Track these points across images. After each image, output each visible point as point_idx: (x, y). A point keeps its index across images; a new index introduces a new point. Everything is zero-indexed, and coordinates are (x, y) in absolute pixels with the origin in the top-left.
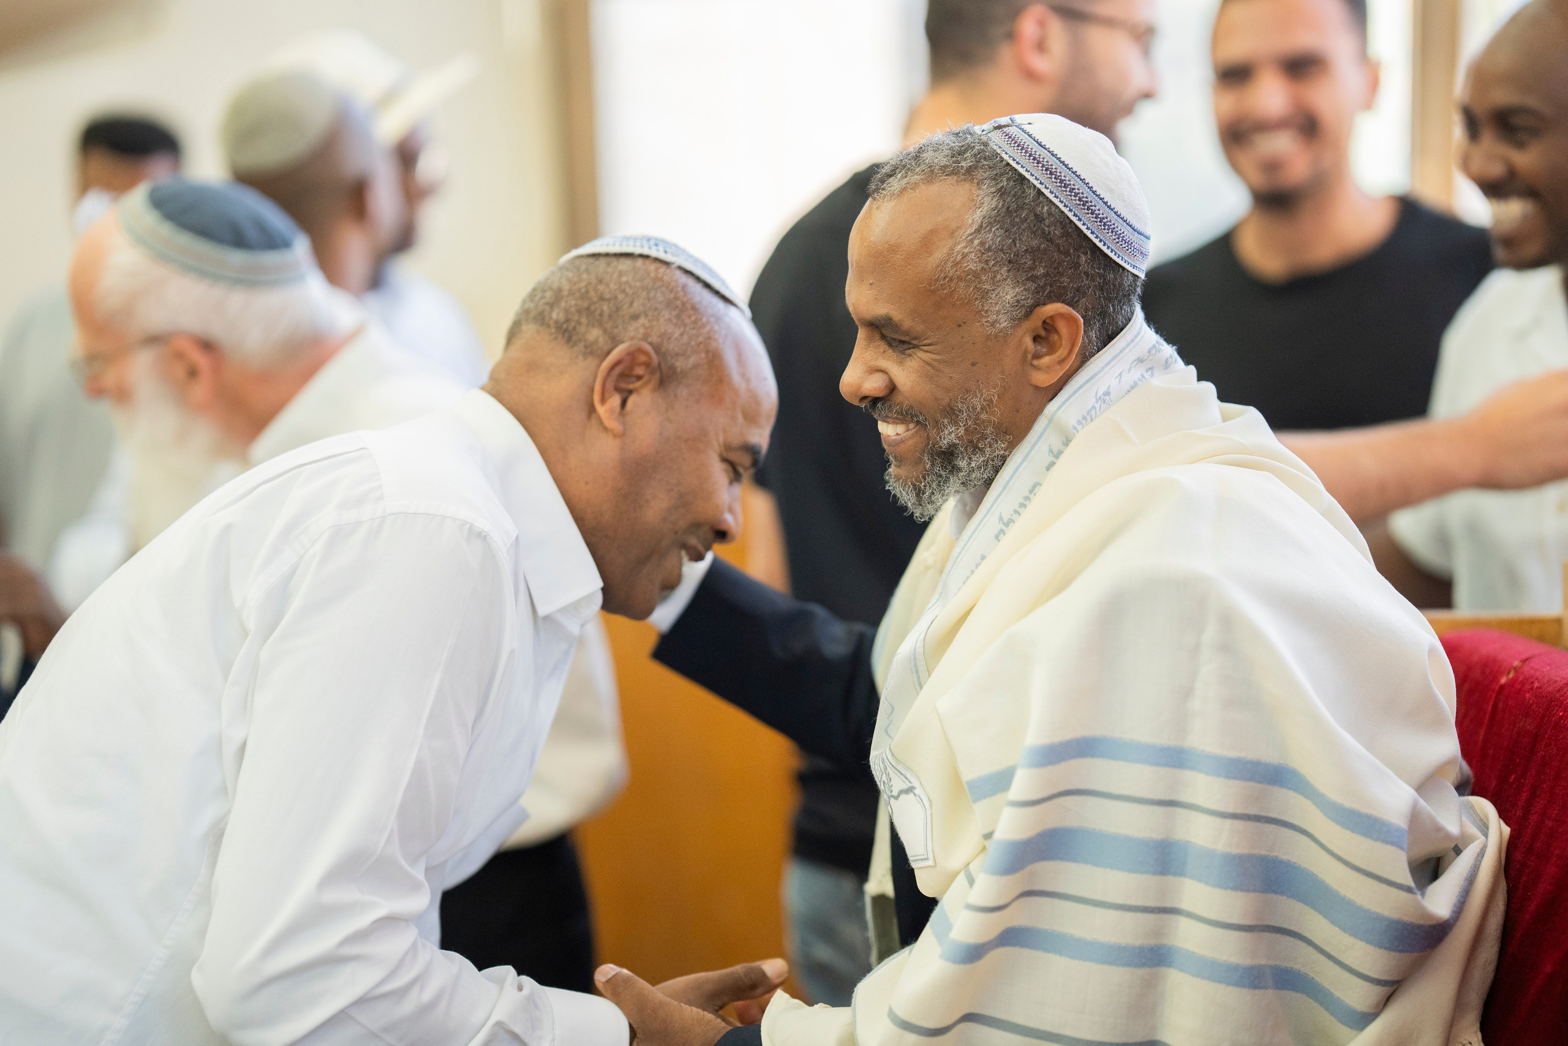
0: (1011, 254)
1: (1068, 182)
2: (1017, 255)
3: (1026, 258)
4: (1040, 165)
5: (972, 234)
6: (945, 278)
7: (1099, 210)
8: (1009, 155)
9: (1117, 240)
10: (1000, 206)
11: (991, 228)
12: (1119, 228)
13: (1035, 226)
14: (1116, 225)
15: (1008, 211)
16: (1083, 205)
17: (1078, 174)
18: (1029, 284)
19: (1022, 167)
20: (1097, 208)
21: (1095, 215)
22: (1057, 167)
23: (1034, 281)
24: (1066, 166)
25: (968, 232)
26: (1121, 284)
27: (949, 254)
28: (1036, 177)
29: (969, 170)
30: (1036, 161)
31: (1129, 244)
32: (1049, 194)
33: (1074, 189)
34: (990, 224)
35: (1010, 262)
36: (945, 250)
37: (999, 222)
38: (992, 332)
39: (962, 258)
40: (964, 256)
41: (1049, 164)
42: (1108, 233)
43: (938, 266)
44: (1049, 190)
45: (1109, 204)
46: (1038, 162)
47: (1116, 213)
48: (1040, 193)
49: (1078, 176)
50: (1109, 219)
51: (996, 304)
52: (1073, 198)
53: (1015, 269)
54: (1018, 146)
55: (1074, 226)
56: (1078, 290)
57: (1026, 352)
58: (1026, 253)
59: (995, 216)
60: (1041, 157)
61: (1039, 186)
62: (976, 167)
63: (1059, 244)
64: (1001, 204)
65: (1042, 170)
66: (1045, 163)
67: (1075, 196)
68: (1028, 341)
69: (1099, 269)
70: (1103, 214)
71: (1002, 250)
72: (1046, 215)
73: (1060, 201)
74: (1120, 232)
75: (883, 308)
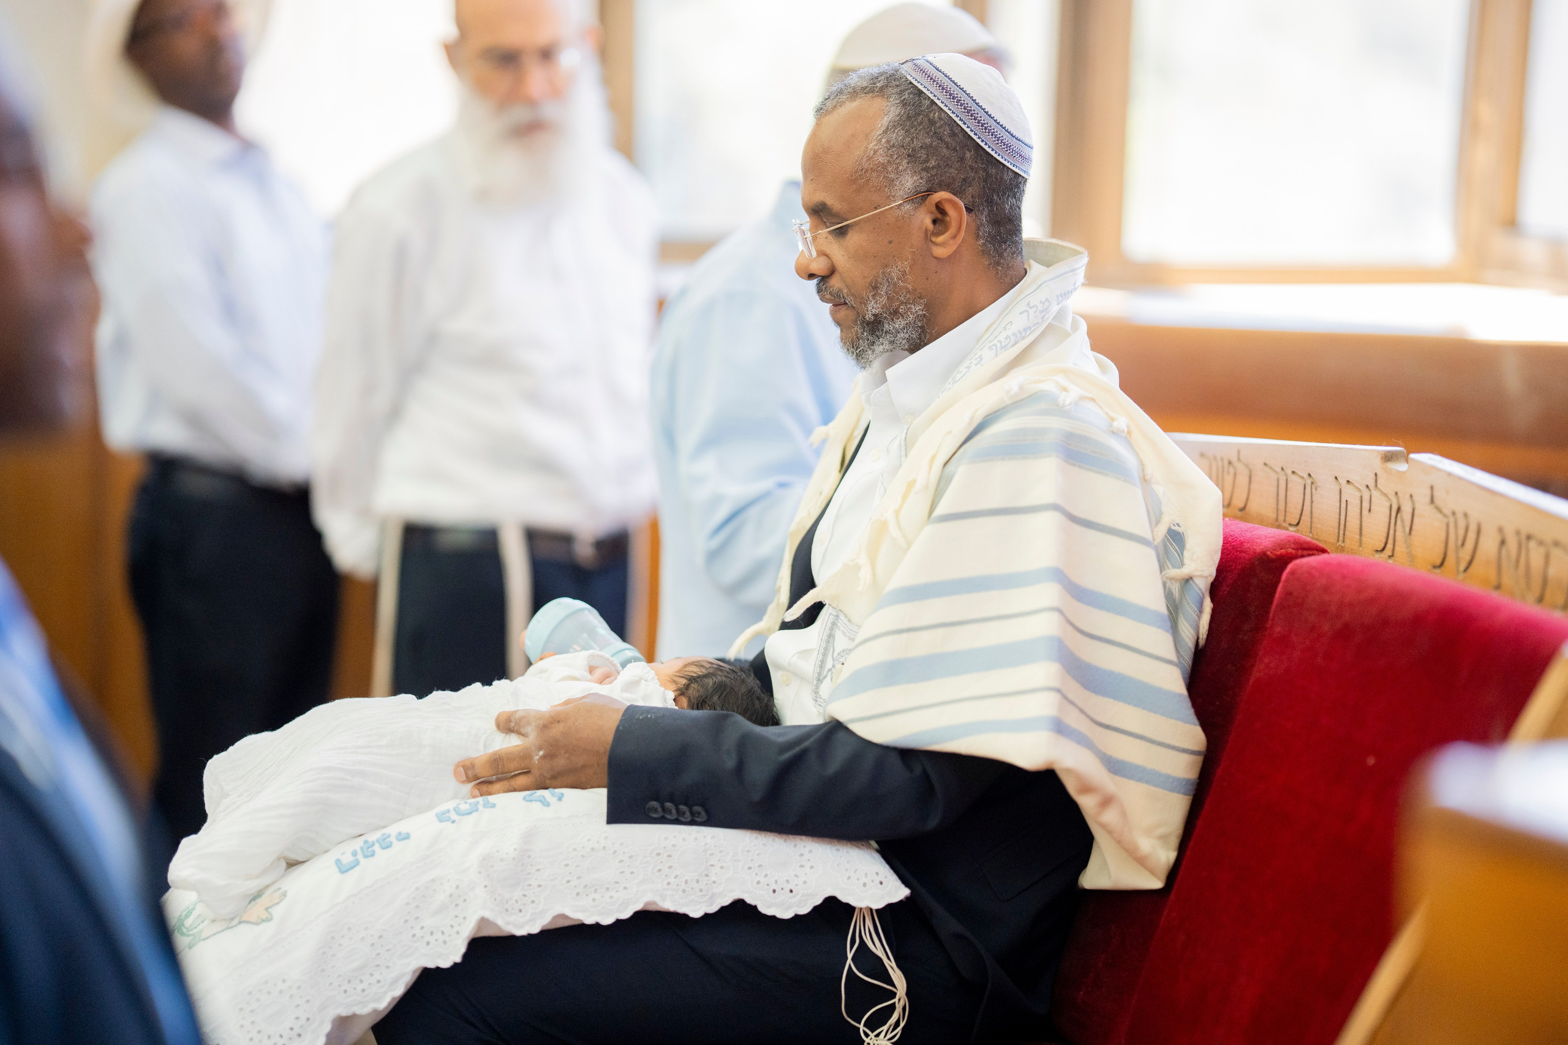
0: (909, 149)
1: (956, 96)
2: (914, 150)
3: (922, 153)
4: (935, 83)
5: (880, 135)
6: (862, 171)
7: (981, 117)
8: (913, 77)
9: (997, 142)
10: (902, 113)
11: (895, 130)
12: (998, 133)
13: (928, 128)
14: (995, 130)
15: (909, 118)
16: (968, 113)
17: (964, 90)
18: (924, 174)
19: (922, 84)
20: (979, 115)
21: (977, 121)
22: (948, 84)
23: (927, 171)
24: (955, 84)
25: (878, 133)
26: (1001, 178)
27: (865, 152)
28: (931, 92)
29: (882, 89)
30: (932, 80)
31: (1008, 146)
32: (941, 104)
33: (960, 100)
34: (895, 127)
35: (909, 156)
36: (862, 149)
37: (901, 125)
38: (899, 214)
39: (874, 154)
40: (875, 152)
41: (942, 82)
42: (989, 135)
43: (856, 162)
44: (941, 101)
45: (989, 113)
46: (934, 81)
47: (995, 121)
48: (933, 103)
49: (965, 92)
50: (989, 125)
51: (900, 189)
52: (959, 107)
53: (913, 161)
54: (921, 71)
55: (959, 128)
56: (964, 180)
57: (926, 230)
58: (921, 149)
59: (898, 121)
60: (937, 78)
61: (932, 98)
62: (887, 86)
63: (947, 142)
64: (903, 112)
65: (936, 86)
66: (939, 82)
67: (961, 106)
68: (928, 221)
69: (982, 164)
70: (984, 121)
71: (903, 146)
73: (949, 109)
74: (999, 136)
75: (821, 197)
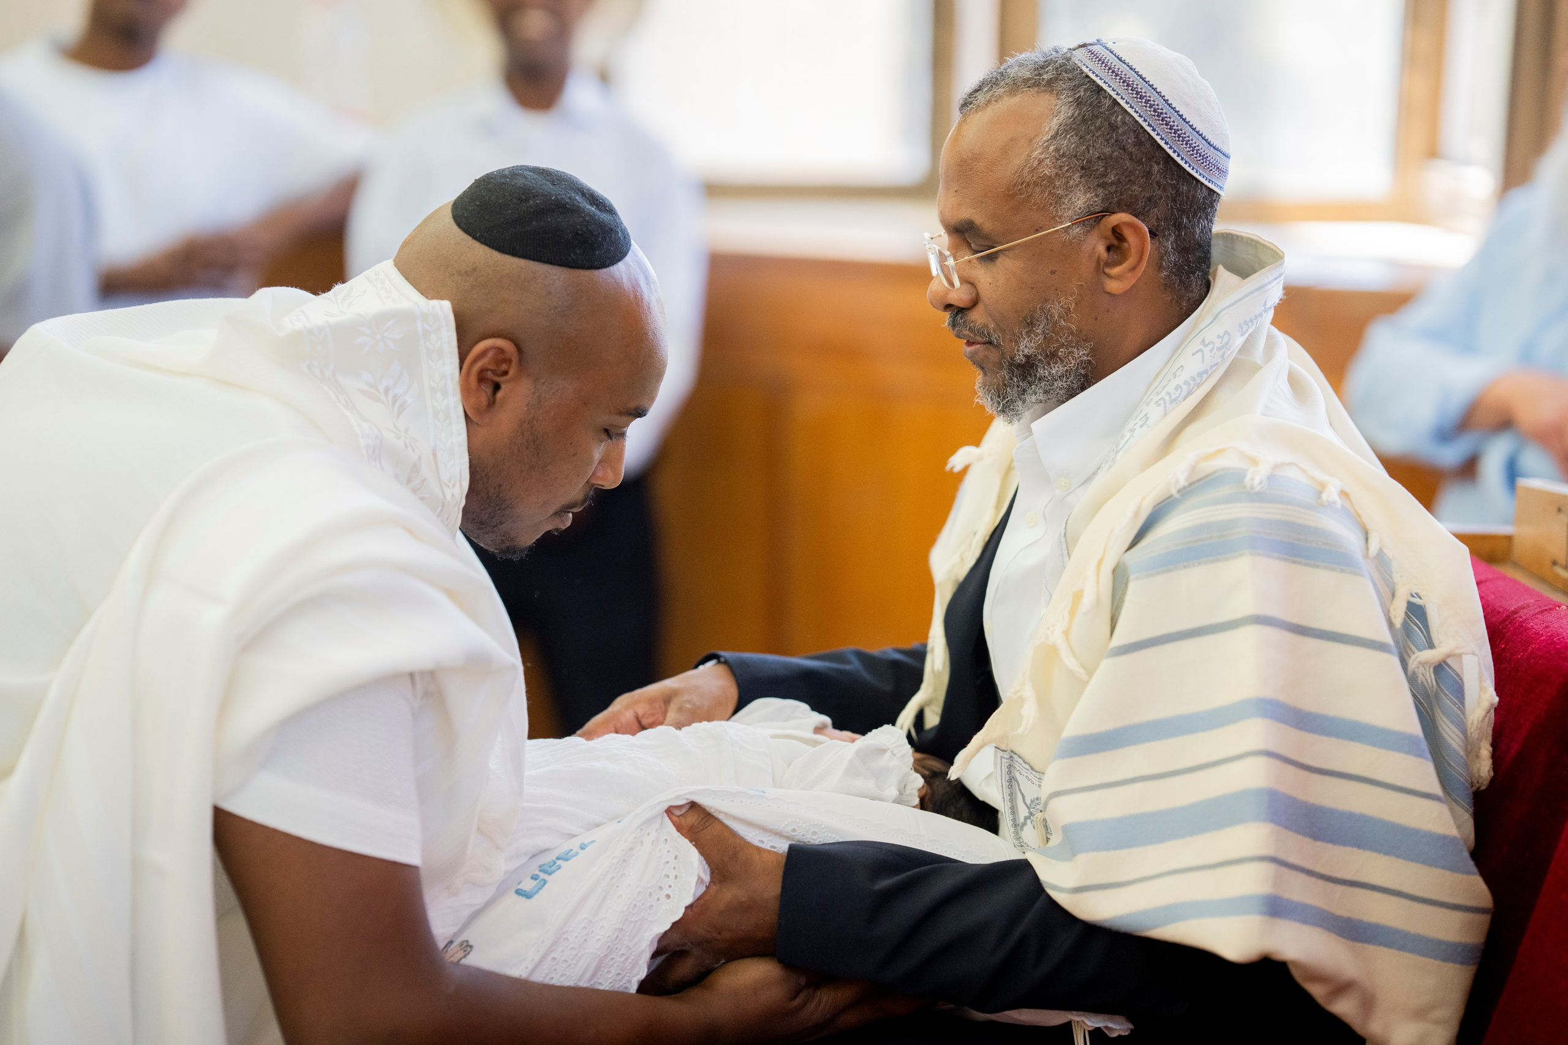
0: (1083, 160)
1: (1144, 94)
2: (1089, 162)
3: (1099, 165)
4: (1118, 78)
5: (1048, 141)
6: (1022, 184)
7: (1173, 122)
8: (1089, 67)
9: (1192, 152)
10: (1076, 115)
11: (1066, 135)
12: (1194, 141)
13: (1108, 134)
14: (1191, 138)
15: (1084, 121)
16: (1158, 116)
17: (1154, 87)
18: (1100, 191)
19: (1101, 79)
20: (1172, 120)
21: (1169, 127)
22: (1134, 80)
23: (1104, 188)
24: (1143, 79)
25: (1044, 139)
26: (1194, 196)
27: (1027, 161)
28: (1113, 88)
29: (1050, 82)
30: (1114, 74)
31: (1204, 158)
32: (1125, 104)
33: (1149, 101)
34: (1066, 131)
35: (1082, 168)
36: (1024, 157)
37: (1074, 129)
38: (1066, 238)
39: (1039, 164)
40: (1040, 162)
41: (1127, 77)
42: (1182, 145)
43: (1016, 172)
44: (1125, 101)
45: (1184, 117)
46: (1117, 75)
47: (1191, 126)
49: (1155, 89)
50: (1183, 131)
51: (1069, 209)
52: (1148, 109)
53: (1087, 175)
54: (1099, 60)
55: (1147, 136)
56: (1149, 199)
57: (1099, 260)
58: (1098, 160)
59: (1070, 124)
60: (1120, 70)
61: (1115, 96)
62: (1057, 79)
63: (1131, 153)
64: (1077, 113)
65: (1120, 82)
66: (1123, 76)
67: (1150, 107)
68: (1101, 248)
69: (1172, 180)
70: (1177, 126)
71: (1076, 156)
72: (1119, 124)
73: (1135, 111)
74: (1194, 145)
75: (966, 213)
